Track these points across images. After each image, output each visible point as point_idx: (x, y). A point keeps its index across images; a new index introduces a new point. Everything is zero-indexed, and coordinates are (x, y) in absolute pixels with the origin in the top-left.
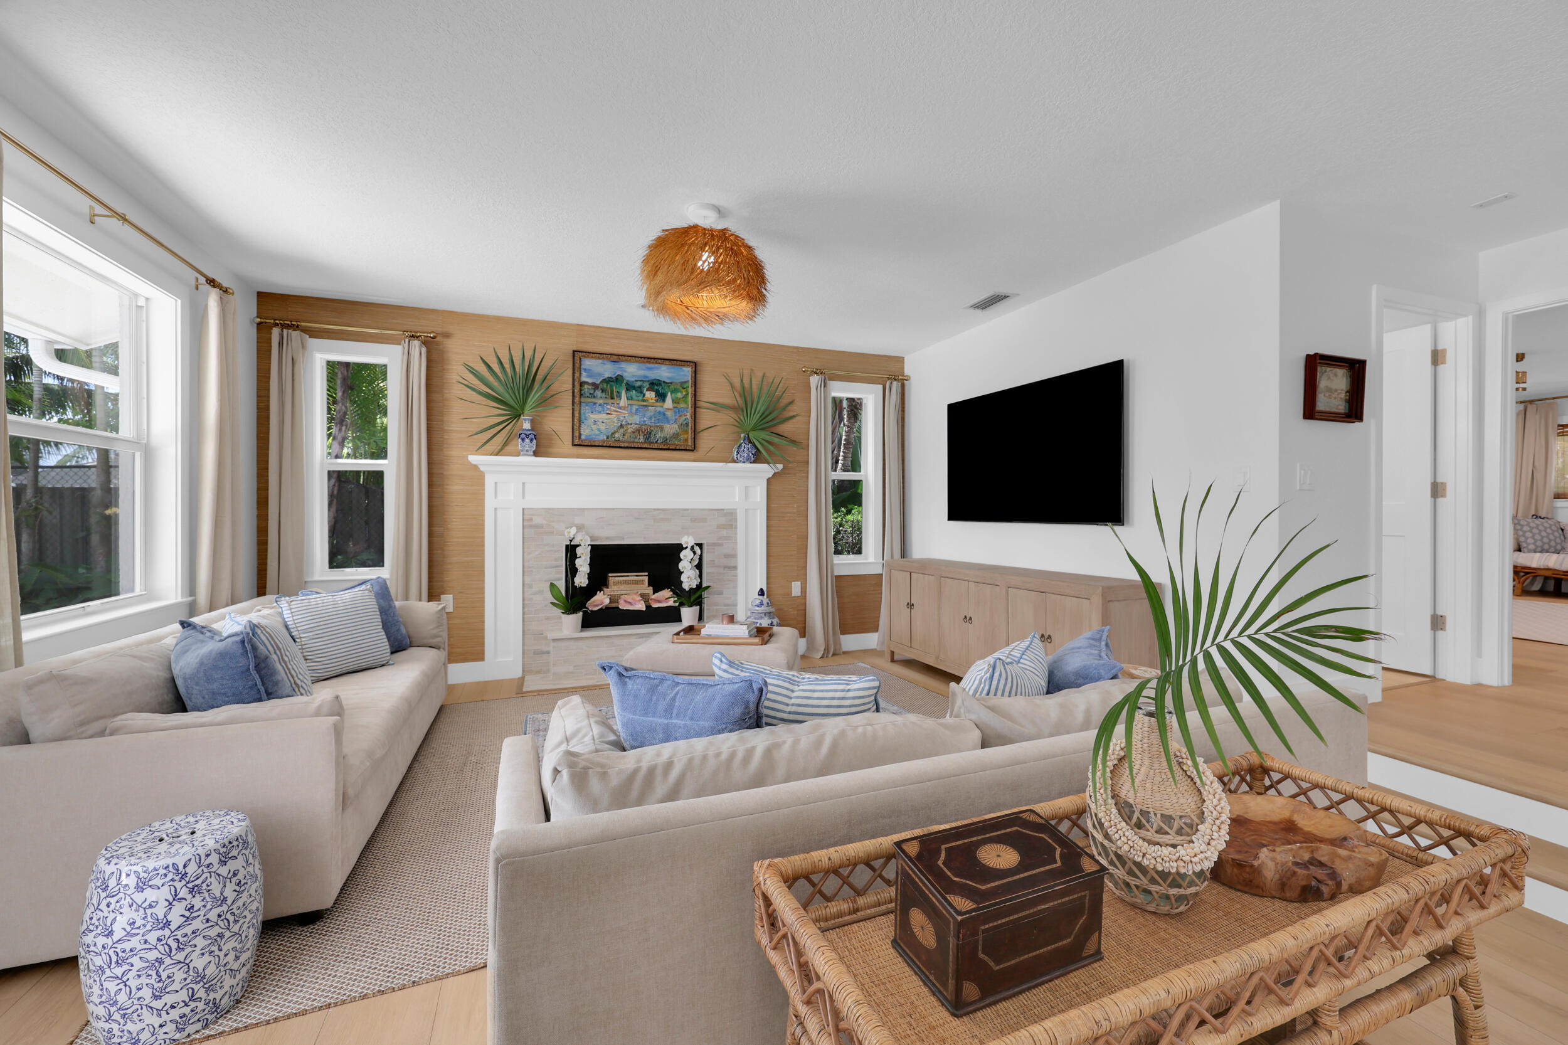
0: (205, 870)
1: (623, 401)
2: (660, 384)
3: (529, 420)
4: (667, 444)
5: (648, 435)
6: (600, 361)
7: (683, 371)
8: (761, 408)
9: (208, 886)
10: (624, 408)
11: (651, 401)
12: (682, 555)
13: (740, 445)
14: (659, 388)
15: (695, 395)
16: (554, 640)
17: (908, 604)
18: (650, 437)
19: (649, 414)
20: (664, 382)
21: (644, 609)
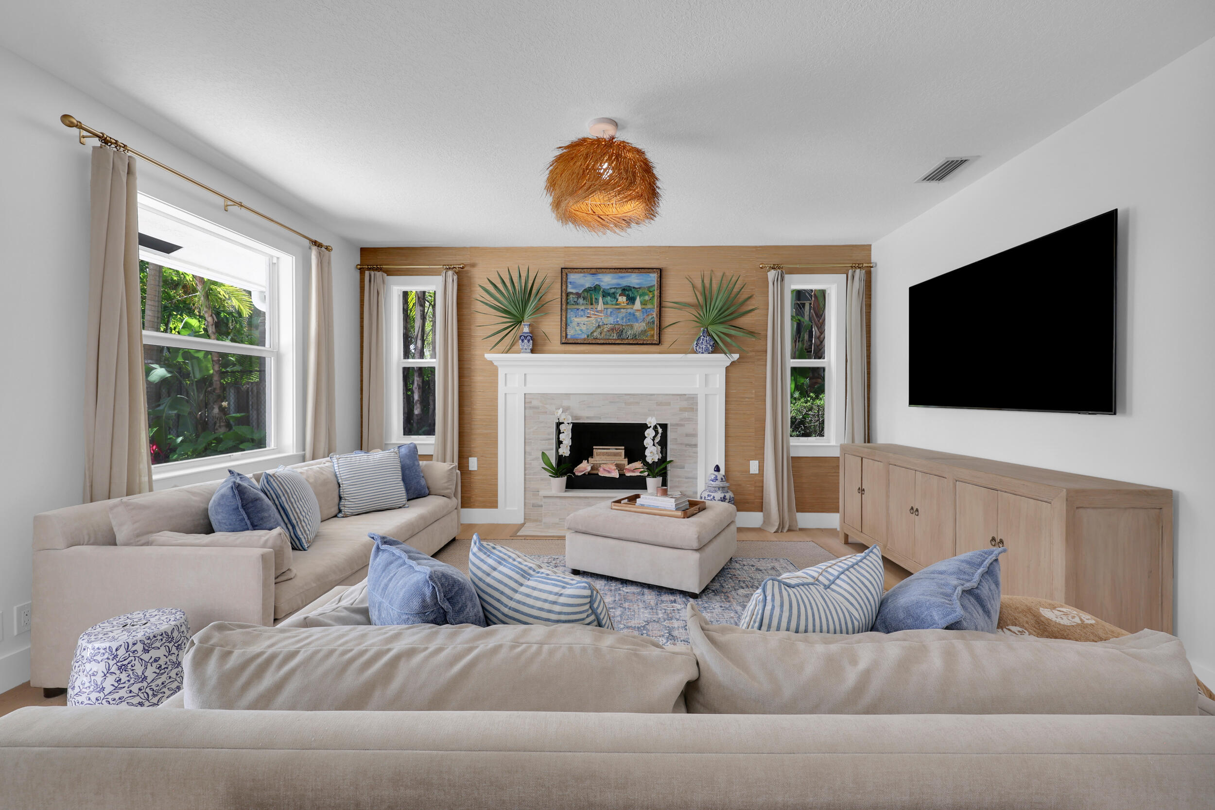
0: (131, 654)
1: (601, 306)
2: (631, 290)
3: (527, 325)
4: (636, 339)
5: (620, 333)
6: (582, 275)
7: (651, 277)
8: (719, 304)
9: (132, 666)
10: (601, 312)
11: (623, 304)
12: (646, 433)
13: (699, 338)
14: (629, 293)
15: (660, 297)
16: (544, 497)
17: (859, 488)
18: (622, 334)
19: (621, 315)
20: (634, 288)
21: (618, 476)
